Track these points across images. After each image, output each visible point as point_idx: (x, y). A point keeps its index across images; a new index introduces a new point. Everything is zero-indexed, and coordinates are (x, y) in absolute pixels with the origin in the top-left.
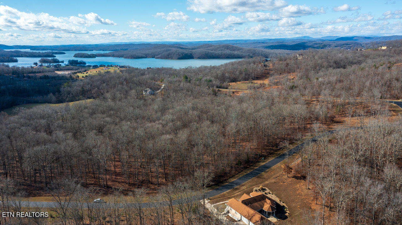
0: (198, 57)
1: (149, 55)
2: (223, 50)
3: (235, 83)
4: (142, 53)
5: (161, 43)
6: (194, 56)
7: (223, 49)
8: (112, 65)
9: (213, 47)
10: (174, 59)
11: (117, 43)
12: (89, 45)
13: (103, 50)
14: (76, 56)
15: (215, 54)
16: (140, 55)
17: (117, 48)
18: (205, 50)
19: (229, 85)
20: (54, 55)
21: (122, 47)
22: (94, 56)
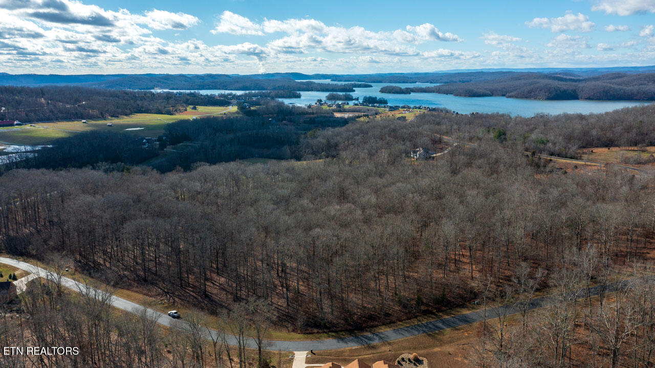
0: (587, 96)
1: (497, 91)
2: (645, 84)
3: (607, 149)
4: (485, 87)
5: (526, 71)
6: (579, 94)
7: (646, 82)
8: (420, 107)
9: (625, 79)
10: (539, 99)
11: (462, 70)
12: (416, 74)
13: (431, 83)
14: (383, 91)
15: (624, 92)
16: (482, 91)
17: (454, 79)
18: (605, 84)
19: (592, 152)
20: (354, 89)
21: (463, 77)
22: (408, 91)
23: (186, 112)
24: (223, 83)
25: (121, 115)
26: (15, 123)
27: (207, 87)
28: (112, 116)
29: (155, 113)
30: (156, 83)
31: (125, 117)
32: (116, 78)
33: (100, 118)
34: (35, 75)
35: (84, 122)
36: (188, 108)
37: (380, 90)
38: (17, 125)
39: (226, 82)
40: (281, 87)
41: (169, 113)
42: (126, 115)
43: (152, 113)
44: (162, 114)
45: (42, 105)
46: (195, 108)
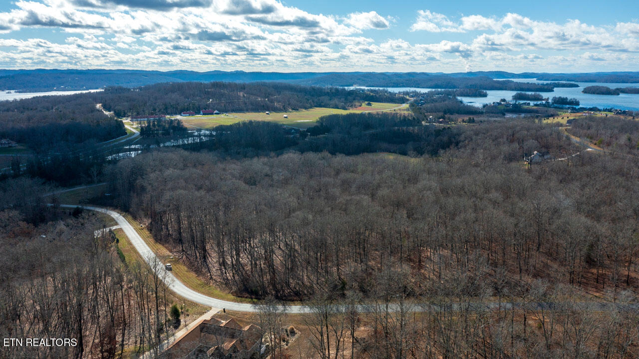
14: (586, 91)
20: (554, 89)
22: (617, 92)
23: (360, 107)
24: (417, 81)
25: (301, 108)
26: (215, 112)
27: (401, 85)
28: (293, 109)
29: (332, 108)
30: (356, 81)
31: (304, 110)
32: (323, 75)
33: (282, 110)
34: (261, 72)
35: (267, 114)
36: (363, 104)
37: (583, 90)
38: (216, 114)
39: (419, 80)
40: (473, 86)
41: (344, 108)
42: (306, 108)
43: (330, 108)
44: (338, 108)
45: (238, 98)
46: (369, 104)
